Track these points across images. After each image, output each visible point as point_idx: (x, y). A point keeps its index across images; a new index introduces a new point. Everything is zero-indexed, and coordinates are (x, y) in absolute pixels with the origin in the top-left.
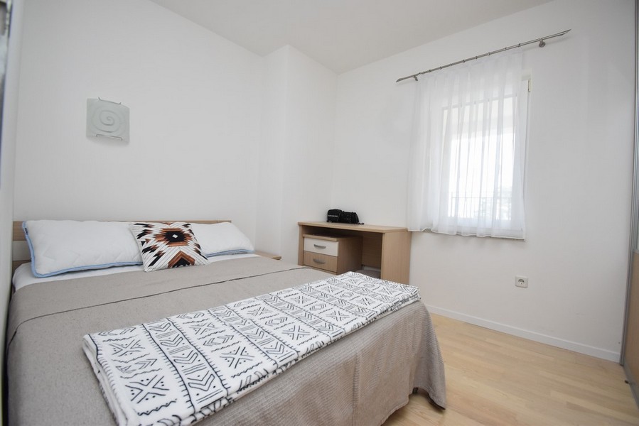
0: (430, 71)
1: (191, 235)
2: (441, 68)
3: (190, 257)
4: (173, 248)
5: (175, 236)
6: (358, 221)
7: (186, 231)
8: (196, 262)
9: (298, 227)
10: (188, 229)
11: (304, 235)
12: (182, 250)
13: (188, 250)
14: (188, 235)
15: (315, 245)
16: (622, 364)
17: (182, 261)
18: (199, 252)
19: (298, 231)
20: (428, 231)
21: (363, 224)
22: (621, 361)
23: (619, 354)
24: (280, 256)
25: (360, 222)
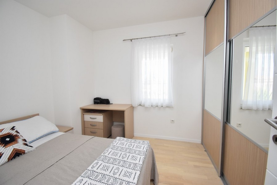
0: (137, 39)
1: (18, 134)
2: (141, 38)
3: (21, 150)
4: (8, 148)
5: (8, 139)
6: (110, 103)
7: (14, 133)
8: (26, 152)
9: (80, 110)
10: (15, 130)
11: (84, 113)
12: (15, 148)
13: (19, 145)
14: (16, 136)
15: (90, 118)
16: (202, 144)
17: (17, 154)
18: (26, 145)
19: (80, 112)
20: (140, 105)
21: (112, 104)
22: (201, 143)
23: (201, 140)
24: (72, 127)
25: (111, 103)
